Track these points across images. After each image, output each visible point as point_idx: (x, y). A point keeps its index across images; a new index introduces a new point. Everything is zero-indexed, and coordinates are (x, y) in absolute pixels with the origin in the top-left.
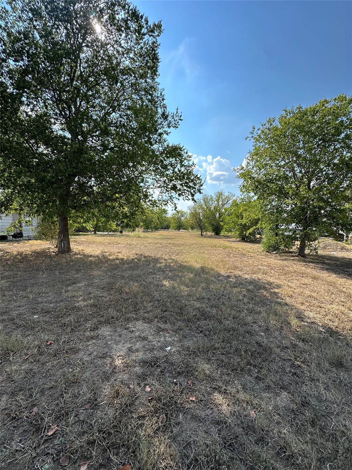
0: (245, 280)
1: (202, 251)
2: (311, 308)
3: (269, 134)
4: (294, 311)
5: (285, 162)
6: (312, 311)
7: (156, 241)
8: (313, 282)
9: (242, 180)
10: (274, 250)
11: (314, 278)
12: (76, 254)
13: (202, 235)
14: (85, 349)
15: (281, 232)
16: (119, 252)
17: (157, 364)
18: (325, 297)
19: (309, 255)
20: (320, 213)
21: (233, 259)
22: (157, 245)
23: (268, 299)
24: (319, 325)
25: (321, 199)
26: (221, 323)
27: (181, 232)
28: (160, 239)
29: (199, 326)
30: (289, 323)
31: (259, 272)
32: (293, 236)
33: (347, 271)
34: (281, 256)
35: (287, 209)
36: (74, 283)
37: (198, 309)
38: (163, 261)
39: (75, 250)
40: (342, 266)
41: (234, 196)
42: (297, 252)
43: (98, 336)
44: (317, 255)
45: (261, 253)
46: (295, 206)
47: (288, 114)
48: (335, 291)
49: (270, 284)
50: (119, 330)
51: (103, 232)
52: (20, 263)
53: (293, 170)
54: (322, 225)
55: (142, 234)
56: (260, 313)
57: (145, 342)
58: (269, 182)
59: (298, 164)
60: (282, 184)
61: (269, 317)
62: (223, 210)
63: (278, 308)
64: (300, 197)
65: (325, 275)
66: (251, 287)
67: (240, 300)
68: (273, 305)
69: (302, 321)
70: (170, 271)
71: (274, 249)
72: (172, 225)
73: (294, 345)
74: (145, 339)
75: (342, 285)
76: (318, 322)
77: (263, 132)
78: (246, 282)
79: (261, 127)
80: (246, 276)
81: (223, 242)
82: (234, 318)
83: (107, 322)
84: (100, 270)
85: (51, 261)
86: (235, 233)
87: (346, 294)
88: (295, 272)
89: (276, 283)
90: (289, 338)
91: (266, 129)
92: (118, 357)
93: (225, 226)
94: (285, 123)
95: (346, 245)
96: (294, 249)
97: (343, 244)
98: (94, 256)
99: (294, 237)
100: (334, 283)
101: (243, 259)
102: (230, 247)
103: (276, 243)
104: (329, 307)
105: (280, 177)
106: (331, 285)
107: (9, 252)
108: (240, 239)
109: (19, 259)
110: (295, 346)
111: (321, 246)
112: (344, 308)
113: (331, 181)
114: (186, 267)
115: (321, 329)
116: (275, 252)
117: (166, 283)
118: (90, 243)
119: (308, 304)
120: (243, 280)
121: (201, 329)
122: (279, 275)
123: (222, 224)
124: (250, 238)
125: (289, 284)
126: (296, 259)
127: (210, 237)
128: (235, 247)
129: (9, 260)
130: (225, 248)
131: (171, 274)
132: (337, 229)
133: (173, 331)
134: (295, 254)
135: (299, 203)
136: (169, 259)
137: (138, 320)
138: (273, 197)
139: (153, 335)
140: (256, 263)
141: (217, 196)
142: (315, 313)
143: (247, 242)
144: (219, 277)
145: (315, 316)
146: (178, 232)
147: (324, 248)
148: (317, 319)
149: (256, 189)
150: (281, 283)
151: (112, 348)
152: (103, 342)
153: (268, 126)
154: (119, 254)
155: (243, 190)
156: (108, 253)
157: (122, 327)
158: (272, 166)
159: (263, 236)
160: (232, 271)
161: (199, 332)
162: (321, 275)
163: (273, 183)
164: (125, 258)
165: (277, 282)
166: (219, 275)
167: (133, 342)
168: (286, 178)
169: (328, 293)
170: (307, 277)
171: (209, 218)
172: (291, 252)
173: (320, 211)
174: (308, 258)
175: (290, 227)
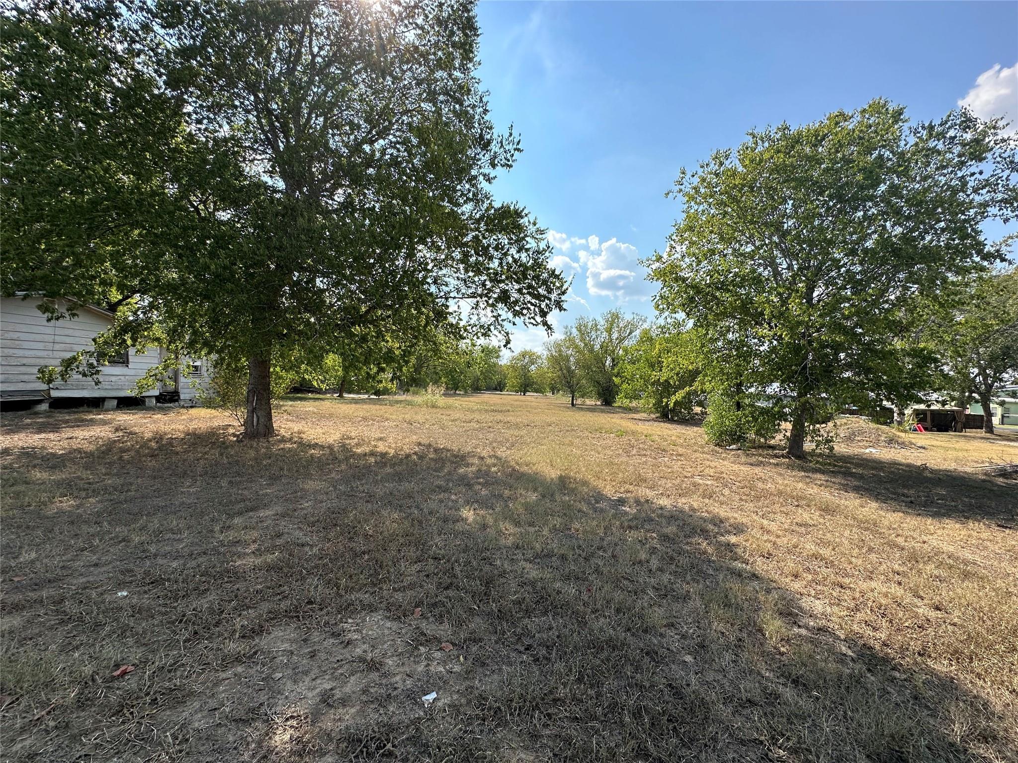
0: (660, 512)
1: (567, 441)
2: (819, 588)
3: (717, 185)
4: (775, 595)
5: (754, 245)
6: (820, 596)
7: (470, 416)
8: (821, 520)
9: (659, 284)
10: (734, 441)
11: (827, 510)
12: (283, 440)
13: (573, 404)
14: (208, 691)
15: (747, 401)
16: (381, 439)
17: (385, 745)
18: (853, 560)
19: (812, 453)
20: (838, 360)
21: (636, 460)
22: (468, 424)
23: (709, 561)
24: (839, 638)
25: (838, 327)
26: (583, 623)
27: (529, 398)
28: (480, 411)
29: (526, 632)
30: (760, 630)
31: (694, 493)
32: (776, 409)
33: (903, 495)
34: (748, 455)
35: (762, 349)
36: (252, 510)
37: (533, 583)
38: (476, 461)
39: (282, 432)
40: (891, 481)
41: (645, 321)
42: (785, 448)
43: (255, 653)
44: (832, 455)
45: (703, 447)
46: (778, 342)
47: (759, 141)
48: (876, 543)
49: (718, 521)
50: (316, 636)
51: (358, 393)
52: (149, 459)
53: (772, 263)
54: (842, 385)
55: (442, 401)
56: (686, 597)
57: (374, 675)
58: (718, 289)
59: (782, 251)
60: (747, 294)
61: (707, 612)
62: (621, 352)
63: (735, 586)
64: (790, 322)
65: (851, 502)
66: (671, 530)
67: (640, 562)
68: (721, 577)
69: (795, 623)
70: (485, 485)
71: (734, 439)
72: (508, 383)
73: (771, 694)
74: (373, 666)
75: (894, 529)
76: (837, 627)
77: (704, 180)
78: (661, 516)
79: (700, 171)
80: (664, 502)
81: (618, 421)
82: (618, 611)
83: (293, 615)
84: (325, 478)
85: (222, 454)
86: (647, 402)
87: (905, 553)
88: (780, 493)
89: (732, 520)
90: (759, 673)
91: (711, 173)
92: (287, 720)
93: (625, 386)
94: (752, 161)
95: (898, 433)
96: (779, 439)
97: (893, 430)
98: (322, 446)
99: (779, 412)
100: (875, 524)
101: (660, 460)
102: (634, 433)
103: (738, 426)
104: (864, 585)
105: (743, 279)
106: (867, 529)
107: (136, 433)
108: (658, 415)
109: (152, 449)
110: (773, 697)
111: (842, 435)
112: (902, 592)
113: (858, 286)
114: (525, 475)
115: (844, 648)
116: (734, 447)
117: (468, 514)
118: (324, 417)
119: (810, 577)
120: (654, 512)
121: (527, 641)
122: (741, 499)
123: (616, 380)
124: (681, 412)
125: (765, 522)
126: (784, 463)
127: (592, 409)
128: (645, 432)
129: (128, 450)
130: (621, 433)
131: (487, 492)
132: (878, 395)
133: (454, 644)
134: (781, 452)
135: (786, 335)
136: (490, 457)
137: (372, 611)
138: (730, 322)
139: (401, 654)
140: (690, 470)
141: (607, 321)
142: (827, 601)
143: (672, 421)
144: (597, 502)
145: (829, 609)
146: (522, 398)
147: (850, 439)
148: (832, 618)
149: (689, 305)
150: (744, 520)
151: (279, 693)
152: (263, 672)
153: (714, 167)
154: (380, 443)
155: (661, 307)
156: (356, 440)
157: (326, 629)
158: (725, 256)
159: (709, 410)
160: (631, 488)
161: (522, 649)
162: (842, 501)
163: (728, 291)
164: (392, 452)
165: (736, 519)
166: (599, 497)
167: (342, 674)
168: (757, 281)
169: (861, 548)
170: (809, 506)
171: (589, 368)
172: (773, 447)
173: (836, 354)
174: (811, 461)
175: (769, 390)
